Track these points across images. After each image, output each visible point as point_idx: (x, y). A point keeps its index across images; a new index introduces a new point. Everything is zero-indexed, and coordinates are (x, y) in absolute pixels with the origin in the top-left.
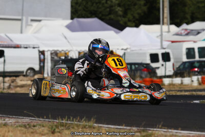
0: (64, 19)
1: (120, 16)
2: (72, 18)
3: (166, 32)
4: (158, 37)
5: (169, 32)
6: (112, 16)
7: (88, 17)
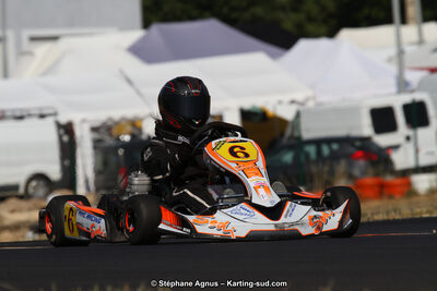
0: (123, 28)
1: (283, 8)
2: (146, 24)
3: (411, 44)
4: (390, 60)
5: (421, 42)
6: (259, 11)
7: (192, 18)
